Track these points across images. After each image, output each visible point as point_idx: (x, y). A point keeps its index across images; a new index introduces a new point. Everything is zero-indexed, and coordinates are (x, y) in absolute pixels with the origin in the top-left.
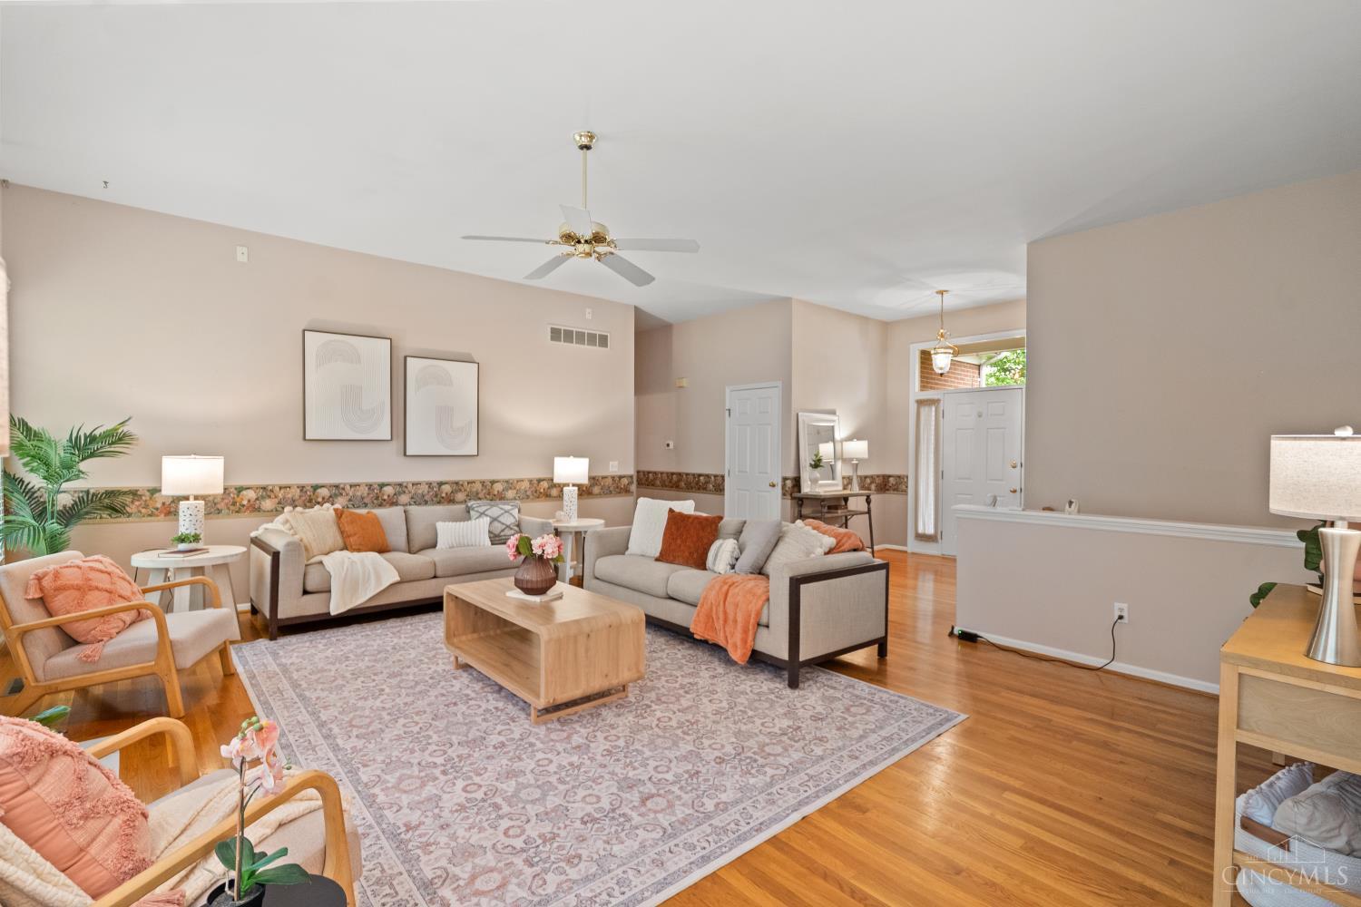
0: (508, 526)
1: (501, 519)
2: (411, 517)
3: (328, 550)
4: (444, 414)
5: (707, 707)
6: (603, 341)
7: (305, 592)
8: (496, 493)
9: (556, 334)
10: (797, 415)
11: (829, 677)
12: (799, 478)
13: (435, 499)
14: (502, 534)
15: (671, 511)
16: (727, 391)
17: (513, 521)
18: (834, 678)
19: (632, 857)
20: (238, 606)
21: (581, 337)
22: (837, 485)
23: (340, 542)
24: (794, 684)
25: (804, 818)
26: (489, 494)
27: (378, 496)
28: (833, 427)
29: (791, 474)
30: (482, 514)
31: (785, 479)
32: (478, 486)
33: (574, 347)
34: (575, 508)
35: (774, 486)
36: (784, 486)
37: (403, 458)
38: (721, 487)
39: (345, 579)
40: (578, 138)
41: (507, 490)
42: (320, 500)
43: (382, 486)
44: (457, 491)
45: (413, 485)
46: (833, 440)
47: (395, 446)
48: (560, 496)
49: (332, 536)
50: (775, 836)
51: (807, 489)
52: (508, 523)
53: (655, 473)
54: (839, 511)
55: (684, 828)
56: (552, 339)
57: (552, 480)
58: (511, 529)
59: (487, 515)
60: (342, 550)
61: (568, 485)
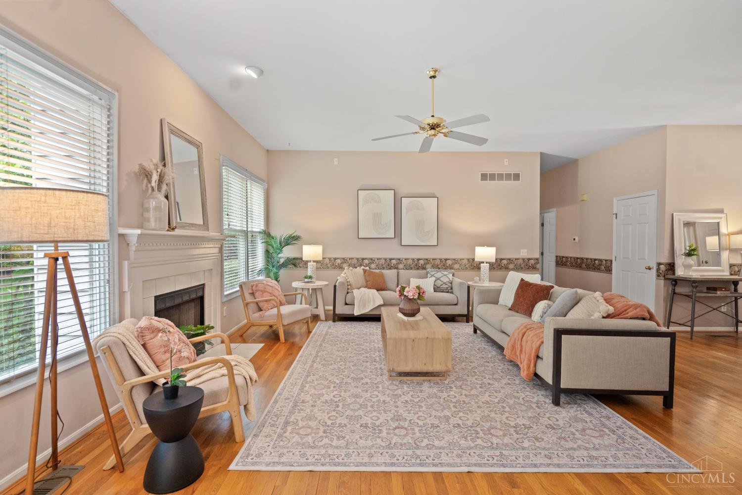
0: (445, 283)
1: (441, 279)
2: (400, 275)
3: (359, 286)
4: (420, 224)
5: (486, 397)
6: (517, 177)
7: (346, 304)
8: (448, 265)
9: (484, 177)
10: (673, 215)
11: (595, 406)
12: (674, 263)
13: (416, 267)
14: (441, 287)
15: (522, 280)
16: (615, 200)
17: (448, 280)
18: (599, 409)
19: (363, 448)
20: (326, 307)
21: (500, 177)
22: (723, 271)
23: (365, 284)
24: (556, 402)
25: (469, 472)
26: (444, 266)
27: (389, 264)
28: (718, 223)
29: (665, 259)
30: (432, 276)
31: (659, 264)
32: (438, 262)
33: (496, 183)
34: (487, 275)
35: (650, 269)
36: (658, 270)
37: (400, 246)
38: (610, 269)
39: (360, 300)
40: (428, 72)
41: (454, 264)
42: (365, 265)
43: (391, 259)
44: (427, 264)
45: (405, 259)
46: (718, 234)
47: (396, 241)
48: (479, 268)
49: (361, 280)
50: (441, 472)
51: (680, 272)
52: (445, 281)
53: (567, 258)
54: (719, 293)
55: (400, 447)
56: (482, 179)
57: (473, 260)
58: (447, 285)
59: (434, 276)
60: (365, 287)
61: (483, 263)
